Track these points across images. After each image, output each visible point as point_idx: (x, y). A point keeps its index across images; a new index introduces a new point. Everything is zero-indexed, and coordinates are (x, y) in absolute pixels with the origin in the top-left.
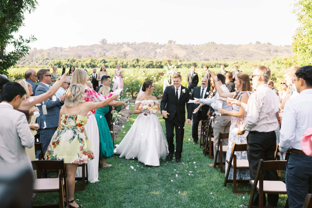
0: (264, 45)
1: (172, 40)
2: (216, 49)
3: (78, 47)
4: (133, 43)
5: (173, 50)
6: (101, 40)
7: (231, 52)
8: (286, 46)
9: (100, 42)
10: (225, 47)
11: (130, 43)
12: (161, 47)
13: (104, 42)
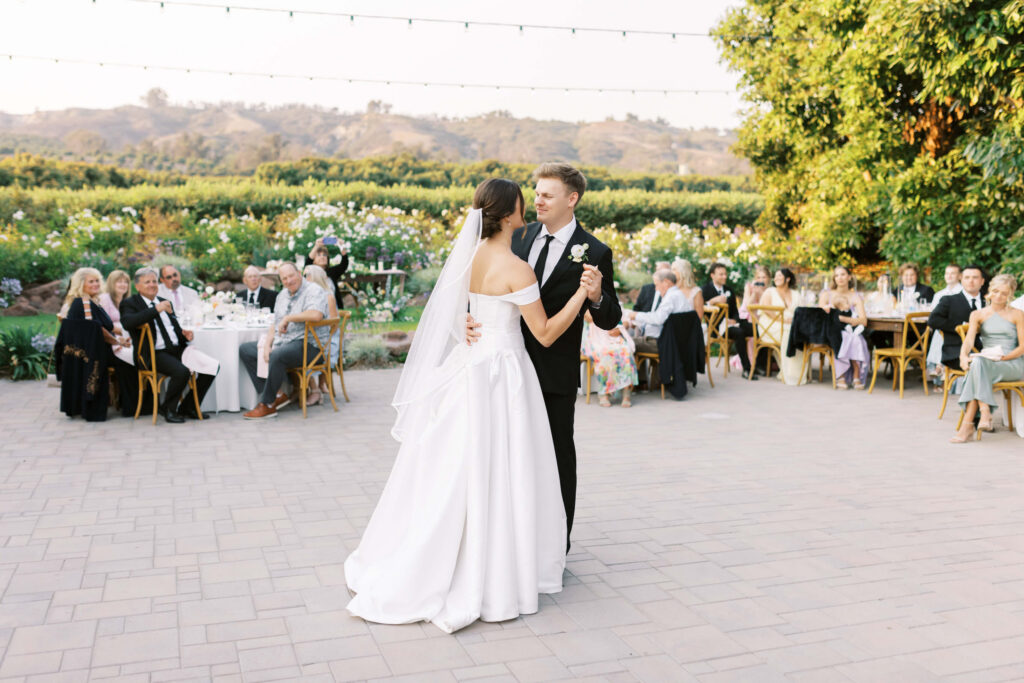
0: (650, 125)
1: (380, 102)
2: (517, 131)
3: (68, 111)
4: (254, 106)
5: (388, 132)
6: (145, 92)
7: (562, 143)
8: (707, 130)
9: (142, 98)
10: (542, 129)
11: (247, 106)
12: (349, 120)
13: (156, 96)
